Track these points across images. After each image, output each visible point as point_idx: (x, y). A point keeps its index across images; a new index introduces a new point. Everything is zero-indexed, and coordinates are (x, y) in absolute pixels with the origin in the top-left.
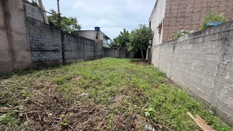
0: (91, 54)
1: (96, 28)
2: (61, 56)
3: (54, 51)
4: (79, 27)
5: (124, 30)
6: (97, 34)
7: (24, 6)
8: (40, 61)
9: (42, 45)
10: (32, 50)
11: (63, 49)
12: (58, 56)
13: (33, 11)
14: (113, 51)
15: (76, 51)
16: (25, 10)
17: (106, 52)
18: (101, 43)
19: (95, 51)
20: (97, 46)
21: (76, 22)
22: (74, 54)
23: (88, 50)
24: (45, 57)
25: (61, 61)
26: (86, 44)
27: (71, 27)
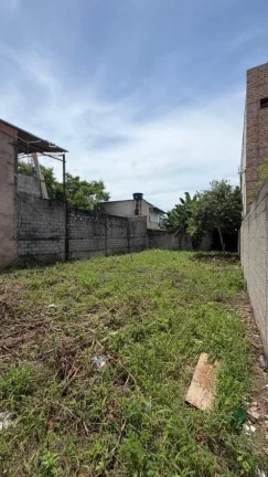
0: (121, 242)
1: (135, 195)
2: (63, 248)
3: (52, 239)
4: (106, 197)
5: (187, 194)
6: (137, 205)
7: (16, 178)
8: (29, 255)
9: (35, 230)
10: (19, 238)
11: (67, 235)
12: (58, 247)
13: (26, 182)
14: (167, 235)
15: (91, 238)
16: (15, 184)
17: (152, 239)
18: (144, 221)
19: (128, 238)
20: (134, 228)
21: (103, 188)
22: (86, 244)
23: (115, 236)
24: (36, 249)
25: (62, 255)
26: (111, 226)
27: (94, 197)
